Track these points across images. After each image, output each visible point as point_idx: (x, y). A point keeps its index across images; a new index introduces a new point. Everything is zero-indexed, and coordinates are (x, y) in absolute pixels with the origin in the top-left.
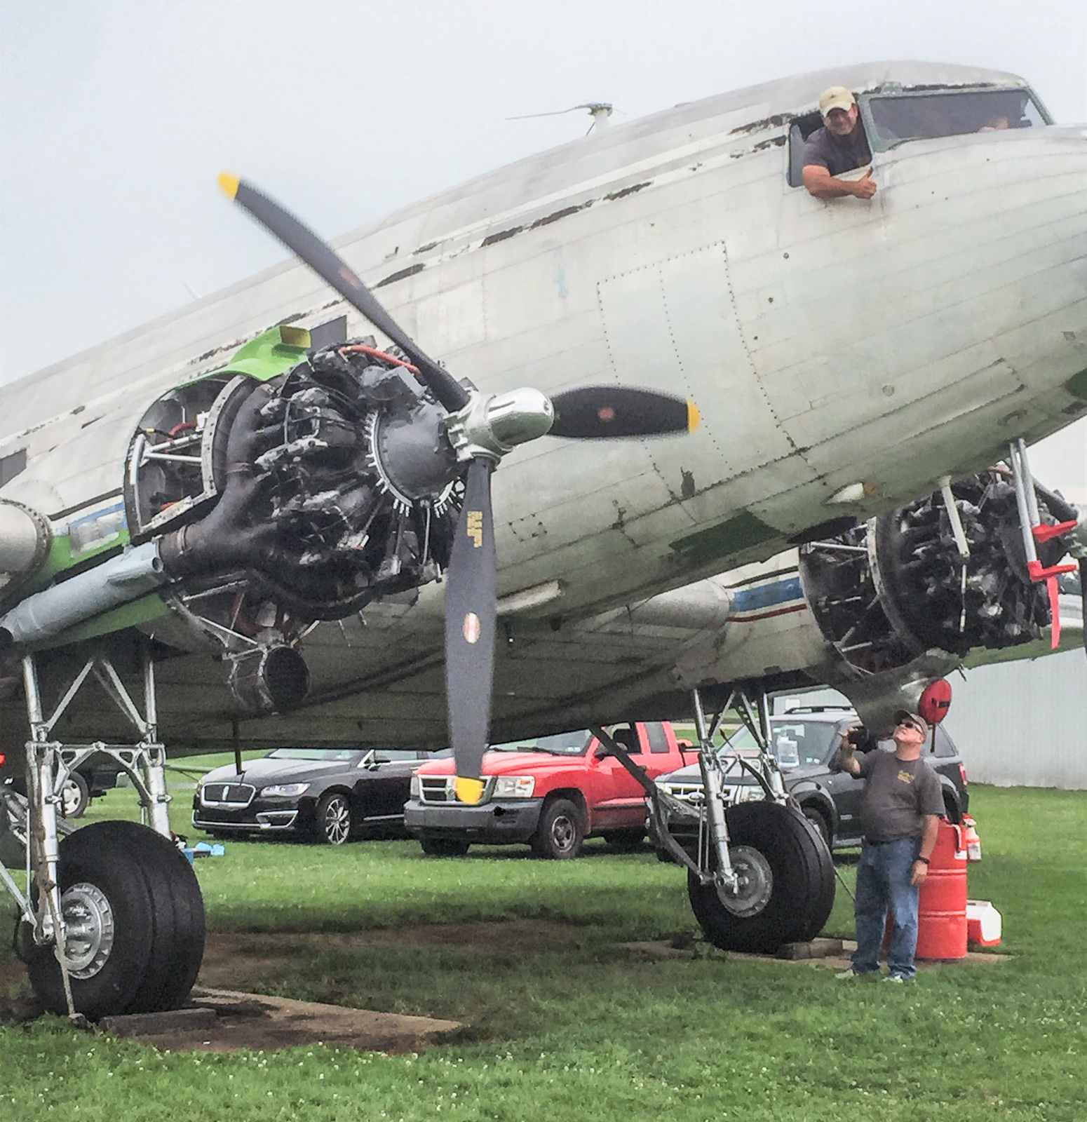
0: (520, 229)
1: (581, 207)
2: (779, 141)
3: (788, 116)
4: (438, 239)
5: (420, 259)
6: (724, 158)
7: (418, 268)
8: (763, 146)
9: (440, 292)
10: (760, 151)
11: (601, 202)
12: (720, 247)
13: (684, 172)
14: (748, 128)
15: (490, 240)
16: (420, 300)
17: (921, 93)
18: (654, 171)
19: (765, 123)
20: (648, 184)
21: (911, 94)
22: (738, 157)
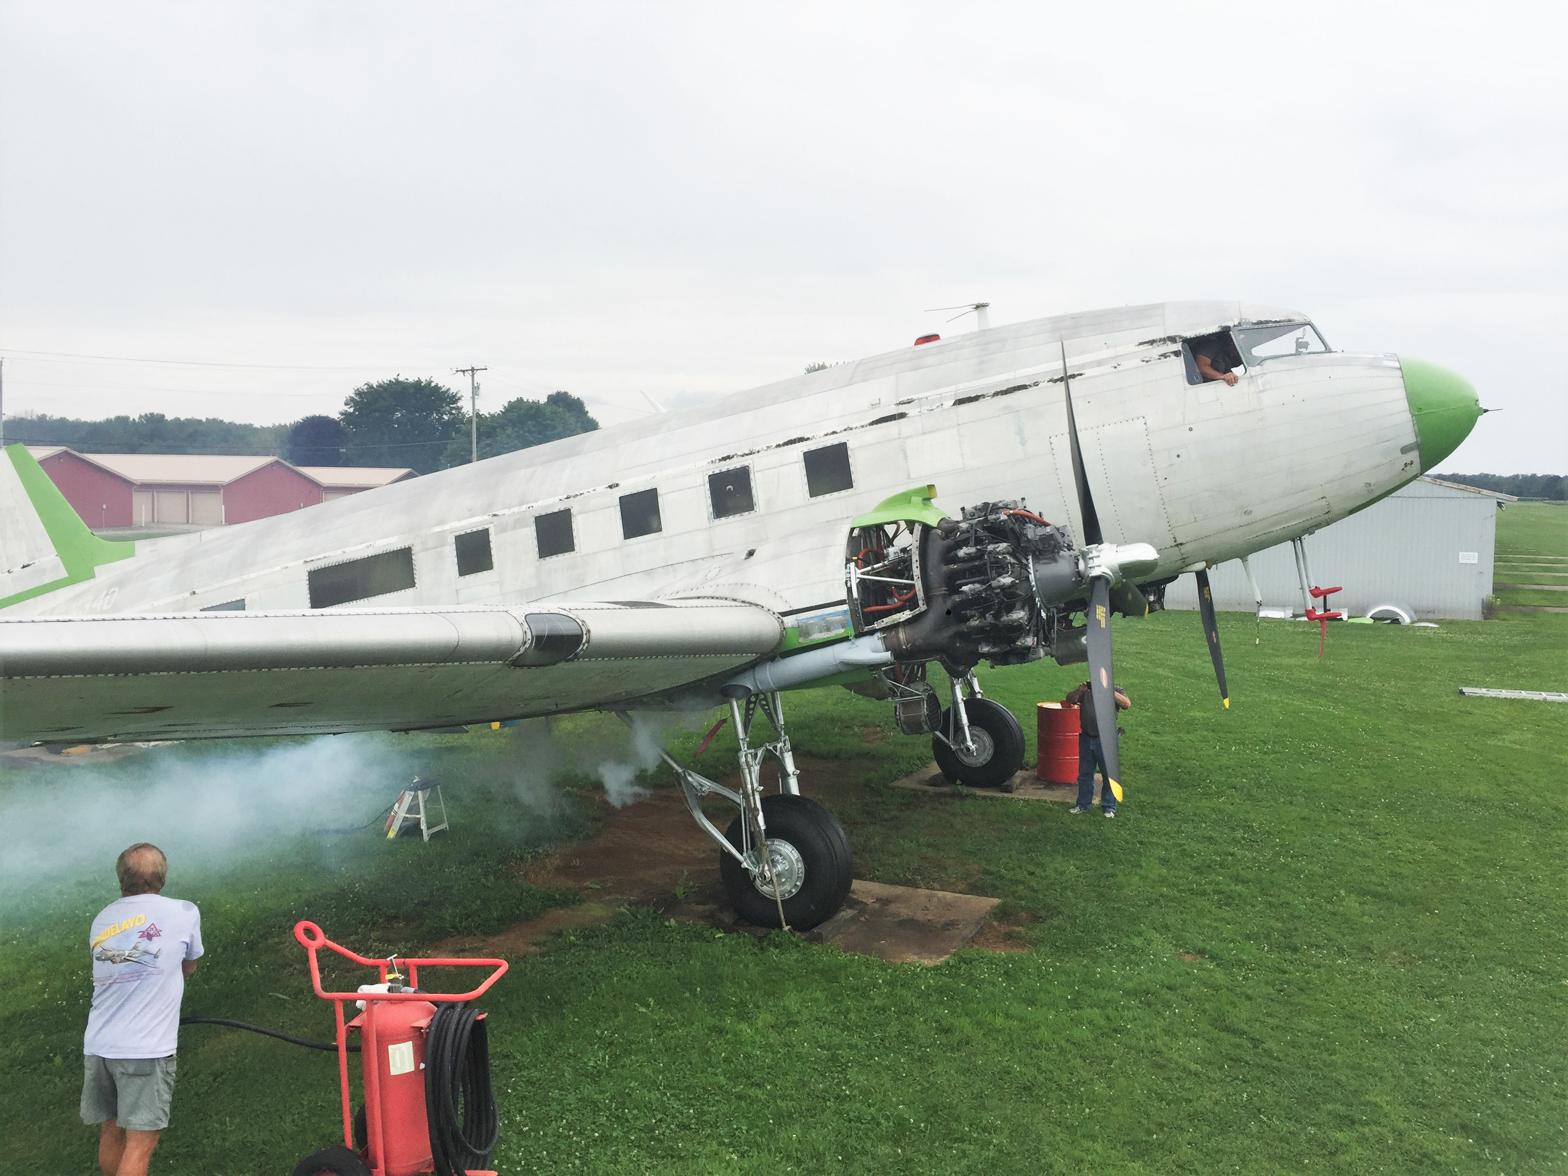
0: (983, 396)
1: (1030, 386)
2: (1177, 354)
3: (1181, 337)
4: (914, 397)
5: (902, 409)
6: (1136, 362)
7: (902, 416)
8: (1165, 356)
9: (924, 434)
10: (1163, 359)
11: (1046, 384)
12: (1142, 421)
13: (1107, 368)
14: (1152, 342)
15: (960, 402)
16: (908, 437)
17: (1260, 326)
18: (1083, 366)
19: (1163, 340)
20: (1081, 375)
21: (1256, 327)
22: (1147, 361)
